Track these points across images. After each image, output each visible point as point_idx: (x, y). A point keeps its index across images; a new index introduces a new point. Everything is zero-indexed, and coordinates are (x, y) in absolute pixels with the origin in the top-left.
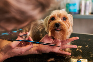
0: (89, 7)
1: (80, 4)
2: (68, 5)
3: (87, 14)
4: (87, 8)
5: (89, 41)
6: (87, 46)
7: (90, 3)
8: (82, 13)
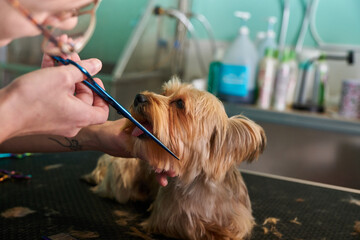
0: (288, 86)
1: (260, 73)
2: (216, 69)
3: (281, 106)
4: (282, 87)
5: (299, 202)
6: (295, 221)
7: (291, 71)
8: (264, 103)
